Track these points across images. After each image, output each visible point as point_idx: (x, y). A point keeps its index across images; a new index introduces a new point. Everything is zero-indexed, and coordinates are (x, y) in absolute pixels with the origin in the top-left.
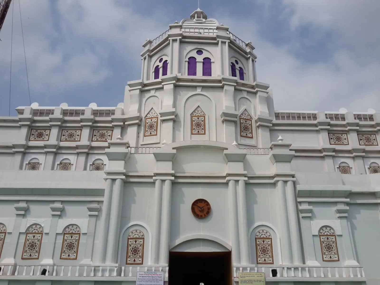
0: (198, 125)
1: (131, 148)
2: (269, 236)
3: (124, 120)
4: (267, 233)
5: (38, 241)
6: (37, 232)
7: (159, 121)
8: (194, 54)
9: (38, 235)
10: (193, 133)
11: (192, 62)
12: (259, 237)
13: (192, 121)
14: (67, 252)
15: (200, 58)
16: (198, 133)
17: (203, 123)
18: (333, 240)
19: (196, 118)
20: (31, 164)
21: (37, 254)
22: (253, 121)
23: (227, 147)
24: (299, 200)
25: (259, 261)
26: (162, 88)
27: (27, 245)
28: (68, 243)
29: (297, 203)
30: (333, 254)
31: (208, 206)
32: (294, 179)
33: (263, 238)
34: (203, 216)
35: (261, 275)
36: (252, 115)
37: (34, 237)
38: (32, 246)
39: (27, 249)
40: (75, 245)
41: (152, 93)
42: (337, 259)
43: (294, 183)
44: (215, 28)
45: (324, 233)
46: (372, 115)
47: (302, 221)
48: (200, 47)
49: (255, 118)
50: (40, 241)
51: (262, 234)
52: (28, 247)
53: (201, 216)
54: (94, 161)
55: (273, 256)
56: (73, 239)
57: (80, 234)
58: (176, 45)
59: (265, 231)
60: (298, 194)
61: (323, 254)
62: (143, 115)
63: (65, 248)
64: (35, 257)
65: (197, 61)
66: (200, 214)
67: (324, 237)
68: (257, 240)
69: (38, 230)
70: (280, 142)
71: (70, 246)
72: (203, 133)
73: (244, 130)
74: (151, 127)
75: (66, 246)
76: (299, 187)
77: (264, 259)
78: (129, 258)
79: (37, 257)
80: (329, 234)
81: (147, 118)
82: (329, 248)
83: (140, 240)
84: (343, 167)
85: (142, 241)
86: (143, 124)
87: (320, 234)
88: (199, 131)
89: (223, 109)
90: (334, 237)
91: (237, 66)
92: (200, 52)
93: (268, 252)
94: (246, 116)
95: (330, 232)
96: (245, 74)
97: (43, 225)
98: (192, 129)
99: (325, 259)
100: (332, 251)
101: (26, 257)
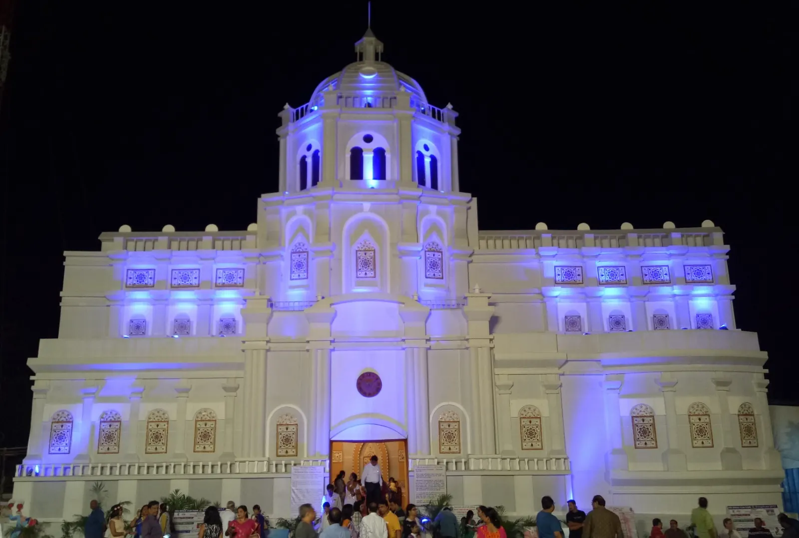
0: (366, 263)
1: (274, 302)
2: (457, 418)
3: (261, 257)
4: (454, 414)
5: (164, 430)
6: (161, 419)
7: (310, 260)
8: (359, 142)
9: (163, 424)
10: (359, 275)
12: (444, 420)
13: (357, 258)
14: (202, 443)
16: (366, 276)
17: (372, 260)
18: (537, 423)
19: (362, 253)
20: (134, 322)
21: (163, 447)
22: (445, 253)
24: (496, 370)
25: (441, 450)
27: (150, 437)
28: (202, 432)
29: (493, 375)
30: (537, 439)
31: (378, 381)
32: (492, 344)
33: (449, 421)
34: (372, 394)
35: (441, 468)
36: (443, 244)
37: (158, 425)
38: (157, 437)
39: (150, 440)
40: (211, 435)
42: (540, 447)
43: (492, 348)
50: (167, 430)
51: (448, 417)
52: (152, 439)
53: (369, 394)
54: (221, 317)
55: (460, 444)
57: (216, 420)
59: (451, 413)
60: (495, 363)
61: (523, 441)
62: (288, 248)
63: (199, 439)
64: (162, 451)
65: (364, 154)
66: (368, 391)
67: (525, 419)
68: (441, 424)
69: (162, 417)
70: (477, 291)
71: (205, 436)
72: (373, 275)
73: (431, 267)
74: (299, 265)
75: (200, 436)
77: (447, 447)
79: (164, 451)
80: (532, 416)
81: (292, 251)
82: (531, 434)
83: (293, 427)
84: (572, 317)
85: (295, 427)
86: (287, 260)
87: (520, 415)
88: (367, 272)
90: (539, 420)
91: (427, 155)
92: (368, 138)
93: (455, 439)
94: (434, 246)
95: (534, 414)
97: (166, 410)
98: (358, 270)
99: (524, 447)
100: (535, 437)
101: (150, 451)
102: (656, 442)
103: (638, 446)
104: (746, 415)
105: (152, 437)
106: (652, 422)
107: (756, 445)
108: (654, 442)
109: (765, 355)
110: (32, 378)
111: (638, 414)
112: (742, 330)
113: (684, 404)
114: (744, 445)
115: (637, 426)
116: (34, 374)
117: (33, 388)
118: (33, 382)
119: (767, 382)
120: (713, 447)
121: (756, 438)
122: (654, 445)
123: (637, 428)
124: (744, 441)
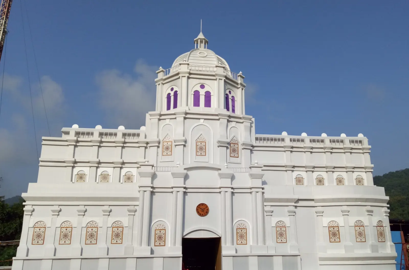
0: (201, 149)
1: (155, 167)
2: (245, 227)
3: (147, 143)
4: (244, 225)
5: (95, 232)
6: (94, 226)
7: (173, 146)
8: (198, 88)
9: (95, 229)
10: (197, 154)
11: (197, 94)
12: (239, 228)
13: (197, 145)
14: (115, 239)
15: (202, 92)
16: (201, 155)
17: (204, 147)
18: (284, 230)
19: (199, 143)
20: (79, 175)
21: (95, 241)
22: (240, 144)
23: (220, 168)
24: (265, 204)
25: (238, 243)
26: (175, 118)
27: (88, 236)
28: (116, 233)
29: (264, 206)
30: (284, 238)
31: (207, 208)
32: (263, 191)
33: (241, 228)
34: (204, 215)
36: (238, 140)
37: (92, 230)
38: (92, 236)
39: (88, 238)
40: (120, 235)
41: (168, 121)
42: (285, 241)
43: (263, 193)
44: (215, 66)
45: (279, 226)
46: (323, 140)
47: (266, 217)
48: (202, 81)
49: (241, 142)
50: (97, 232)
51: (241, 226)
52: (89, 237)
53: (203, 214)
54: (125, 173)
55: (247, 240)
56: (119, 231)
57: (123, 227)
58: (185, 80)
59: (243, 224)
60: (265, 200)
61: (277, 238)
62: (161, 139)
63: (114, 237)
64: (94, 243)
65: (200, 94)
66: (202, 213)
67: (278, 228)
68: (238, 230)
69: (95, 225)
70: (256, 164)
71: (117, 235)
72: (204, 154)
73: (233, 152)
74: (167, 148)
75: (115, 235)
76: (266, 196)
77: (241, 242)
78: (156, 242)
79: (95, 243)
80: (282, 226)
81: (164, 141)
82: (281, 235)
83: (163, 231)
84: (299, 178)
85: (164, 231)
86: (161, 145)
87: (277, 226)
88: (202, 153)
89: (218, 138)
90: (285, 228)
91: (230, 97)
92: (202, 87)
93: (244, 237)
94: (234, 141)
95: (283, 225)
96: (236, 101)
97: (97, 222)
98: (197, 152)
99: (278, 242)
100: (283, 236)
101: (88, 243)
102: (340, 239)
103: (331, 241)
104: (380, 226)
105: (89, 236)
106: (338, 229)
107: (384, 241)
108: (339, 239)
109: (388, 198)
110: (24, 204)
111: (331, 225)
112: (377, 186)
113: (352, 220)
114: (379, 241)
115: (331, 231)
116: (25, 202)
117: (24, 209)
118: (24, 206)
119: (389, 210)
120: (365, 241)
121: (384, 237)
122: (339, 241)
123: (331, 232)
124: (379, 239)
